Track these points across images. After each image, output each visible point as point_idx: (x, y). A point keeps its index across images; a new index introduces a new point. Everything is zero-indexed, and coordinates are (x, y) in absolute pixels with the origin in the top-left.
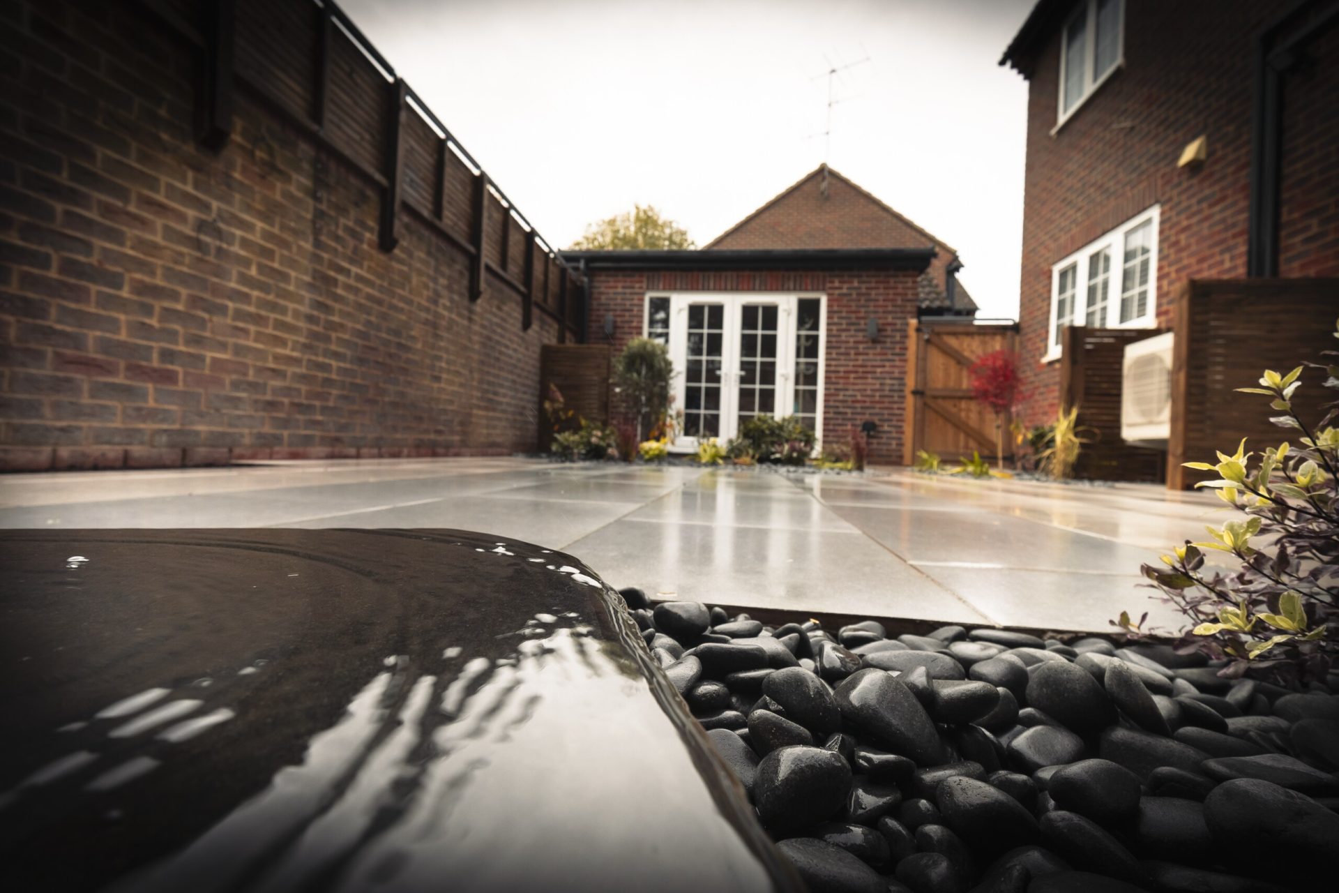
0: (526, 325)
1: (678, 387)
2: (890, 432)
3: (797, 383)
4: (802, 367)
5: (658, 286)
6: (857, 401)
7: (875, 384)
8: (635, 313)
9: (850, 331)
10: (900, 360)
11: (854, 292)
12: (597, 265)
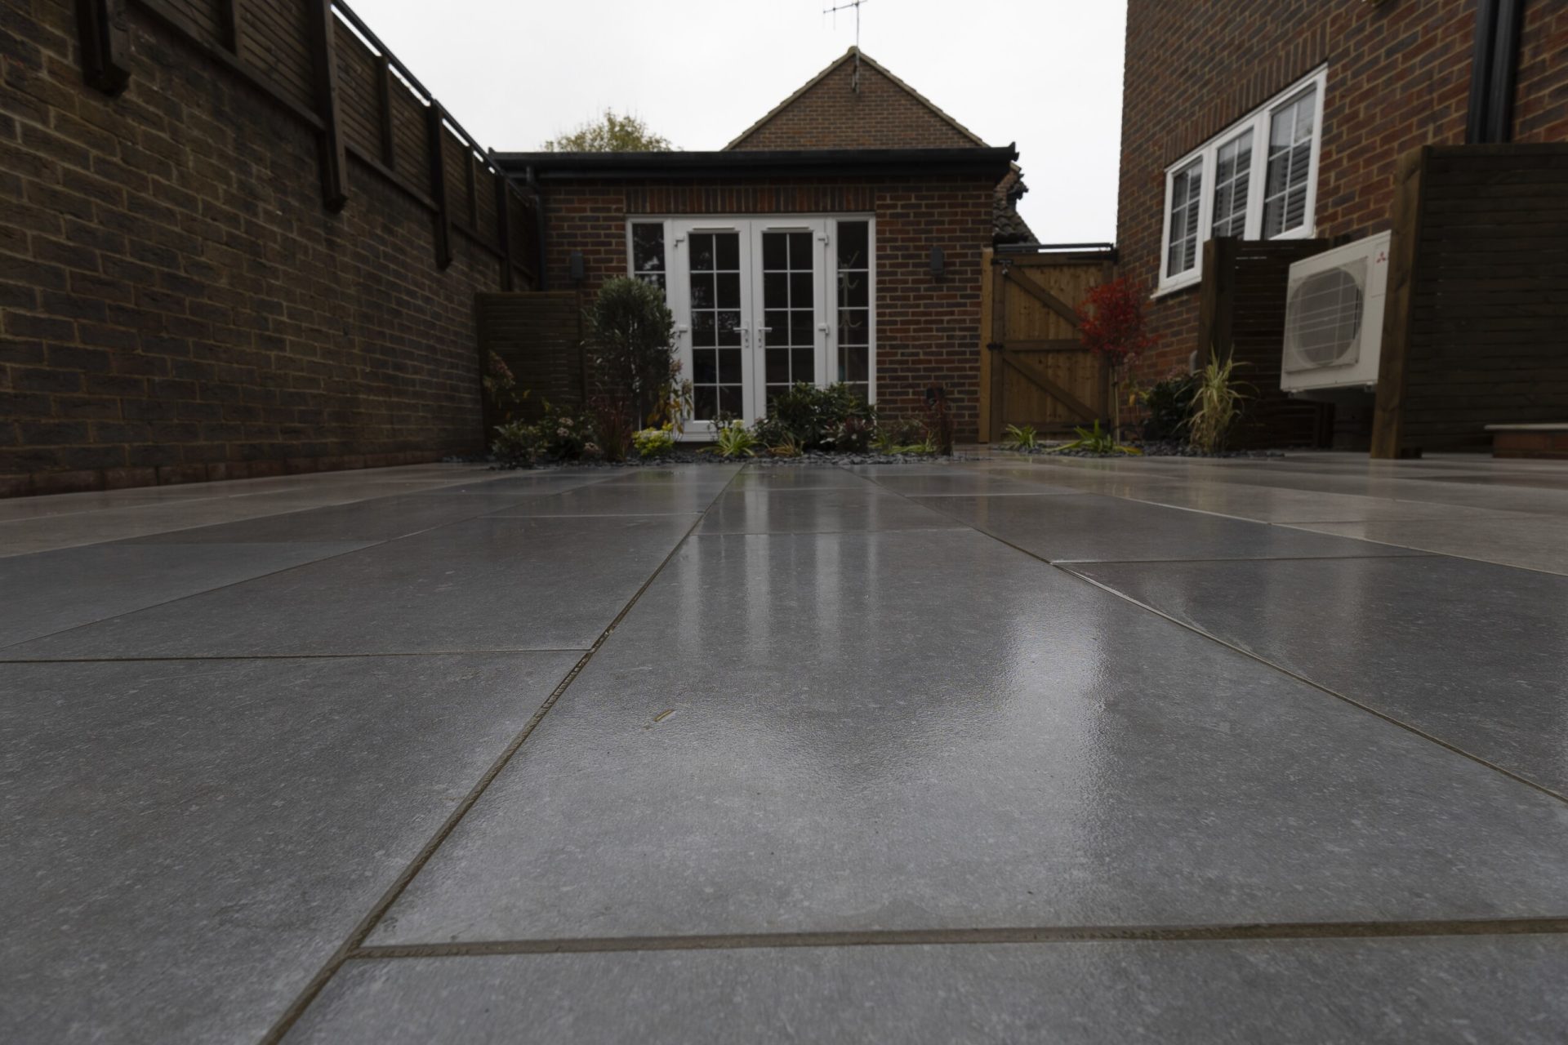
0: (443, 262)
1: (683, 351)
2: (962, 400)
3: (841, 340)
4: (847, 317)
5: (644, 207)
6: (920, 362)
7: (942, 338)
8: (613, 247)
9: (906, 265)
10: (972, 305)
11: (911, 212)
12: (552, 175)
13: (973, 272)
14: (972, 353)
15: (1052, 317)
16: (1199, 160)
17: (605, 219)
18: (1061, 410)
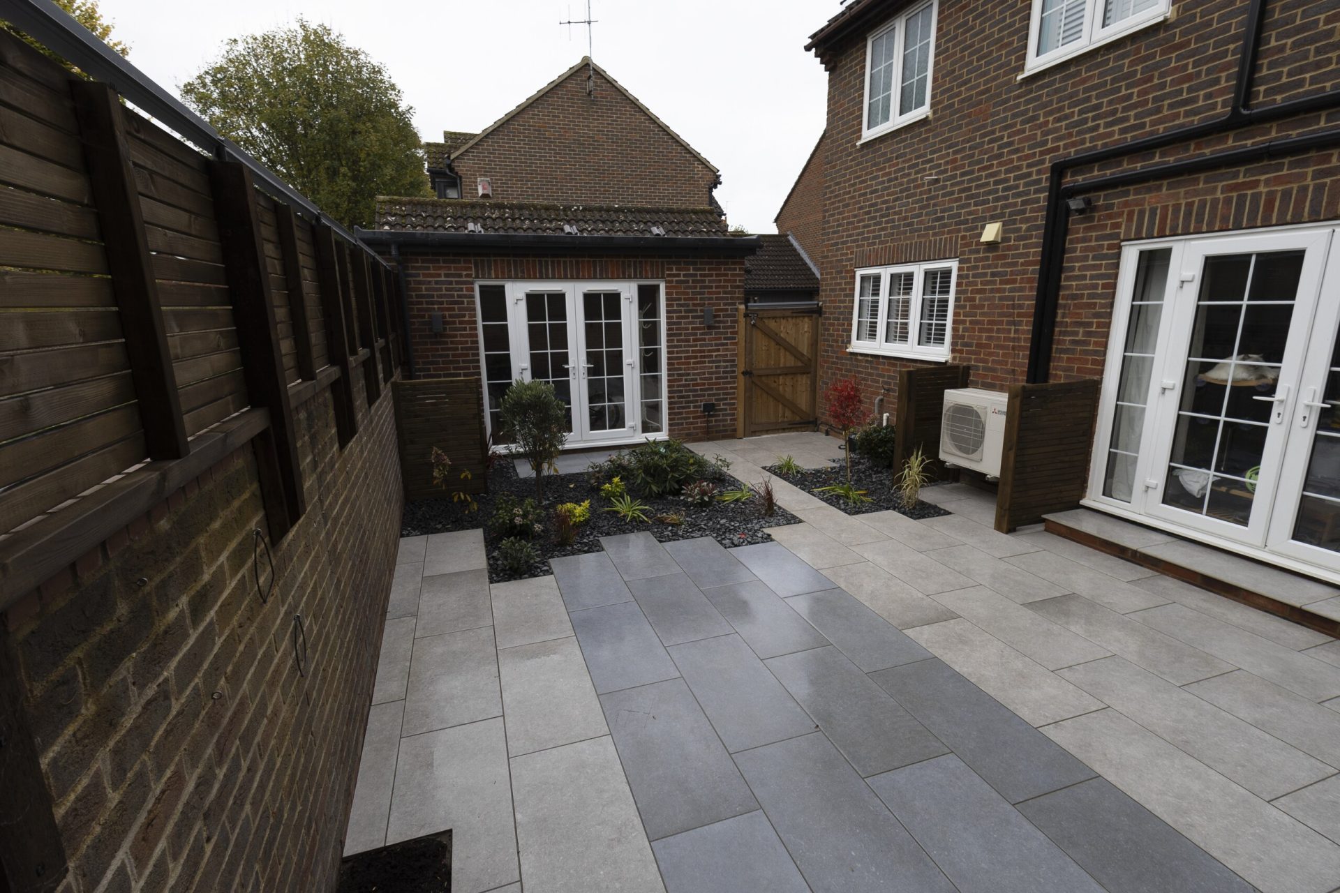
2: (725, 410)
3: (641, 370)
4: (646, 354)
5: (489, 273)
6: (697, 385)
7: (712, 368)
8: (465, 305)
9: (688, 317)
10: (732, 344)
11: (690, 279)
12: (412, 250)
13: (732, 322)
14: (732, 377)
15: (782, 351)
16: (878, 275)
17: (457, 283)
18: (788, 413)
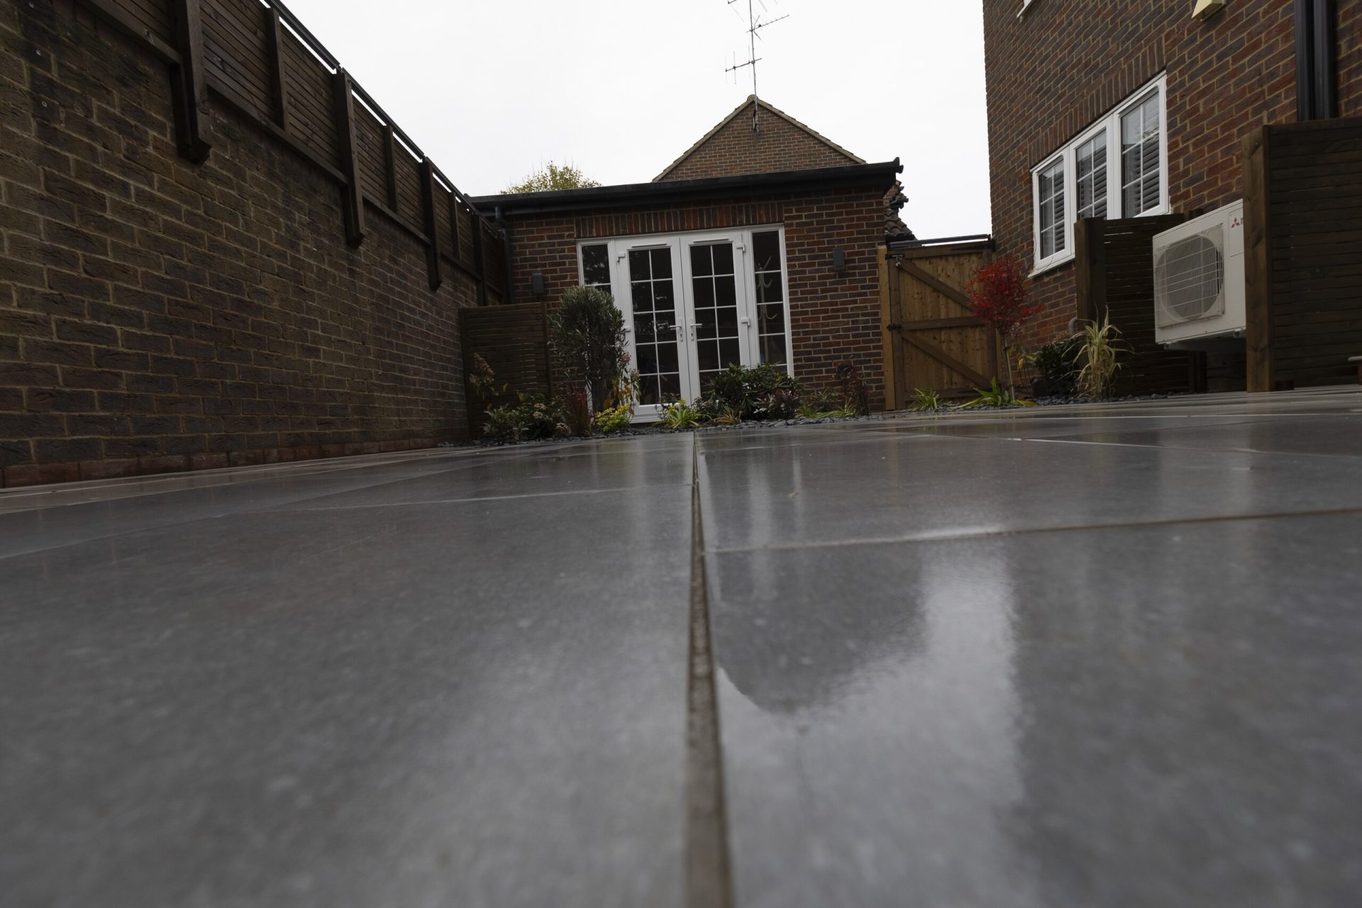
0: (435, 285)
1: (630, 346)
2: (869, 375)
3: (761, 331)
4: (765, 311)
5: (591, 232)
6: (830, 344)
7: (847, 323)
8: (567, 266)
9: (813, 265)
10: (873, 293)
11: (815, 220)
12: (514, 212)
13: (870, 267)
14: (874, 334)
15: (942, 300)
16: (1060, 159)
17: (559, 244)
18: (956, 378)
